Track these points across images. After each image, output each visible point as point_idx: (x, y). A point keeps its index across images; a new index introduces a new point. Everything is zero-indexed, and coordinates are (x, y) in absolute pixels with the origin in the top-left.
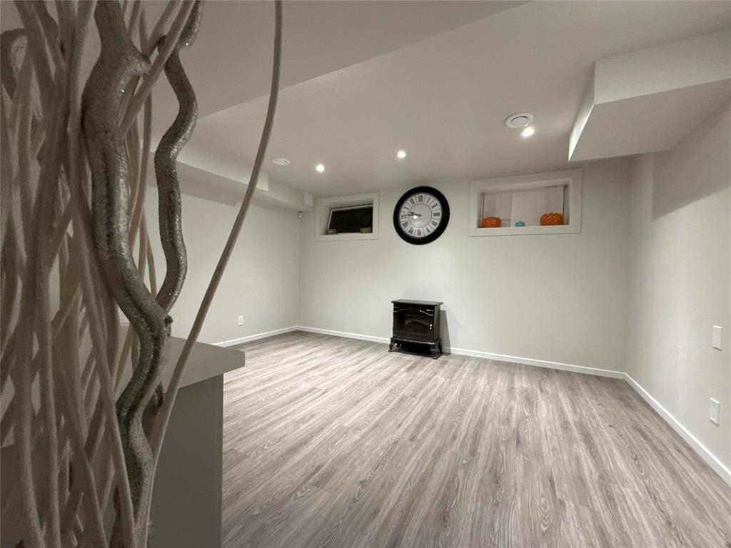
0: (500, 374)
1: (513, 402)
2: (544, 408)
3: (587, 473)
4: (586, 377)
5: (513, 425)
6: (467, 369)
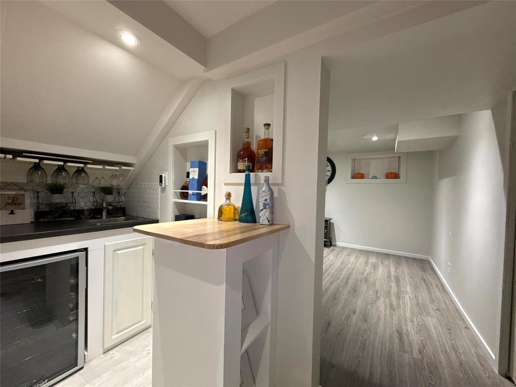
0: (362, 256)
1: (366, 267)
3: (393, 290)
4: (407, 258)
6: (345, 253)
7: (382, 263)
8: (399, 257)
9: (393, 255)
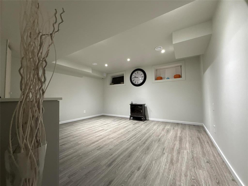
0: (163, 125)
1: (162, 132)
2: (172, 133)
3: (176, 147)
4: (190, 125)
5: (160, 137)
6: (152, 124)
7: (173, 129)
8: (185, 124)
9: (181, 124)
